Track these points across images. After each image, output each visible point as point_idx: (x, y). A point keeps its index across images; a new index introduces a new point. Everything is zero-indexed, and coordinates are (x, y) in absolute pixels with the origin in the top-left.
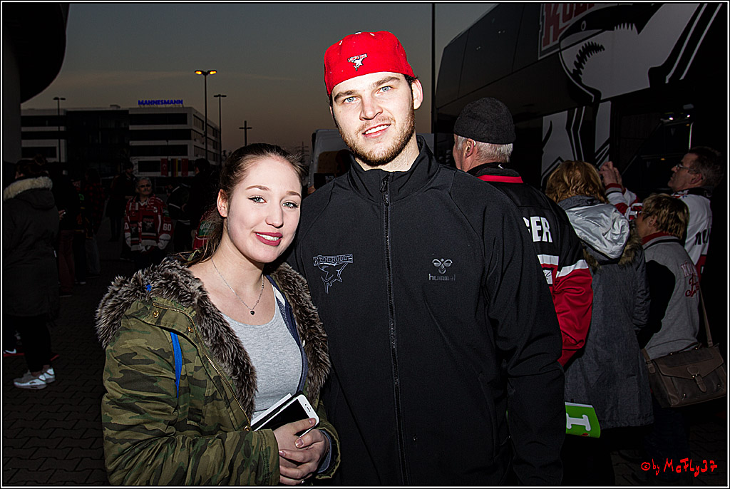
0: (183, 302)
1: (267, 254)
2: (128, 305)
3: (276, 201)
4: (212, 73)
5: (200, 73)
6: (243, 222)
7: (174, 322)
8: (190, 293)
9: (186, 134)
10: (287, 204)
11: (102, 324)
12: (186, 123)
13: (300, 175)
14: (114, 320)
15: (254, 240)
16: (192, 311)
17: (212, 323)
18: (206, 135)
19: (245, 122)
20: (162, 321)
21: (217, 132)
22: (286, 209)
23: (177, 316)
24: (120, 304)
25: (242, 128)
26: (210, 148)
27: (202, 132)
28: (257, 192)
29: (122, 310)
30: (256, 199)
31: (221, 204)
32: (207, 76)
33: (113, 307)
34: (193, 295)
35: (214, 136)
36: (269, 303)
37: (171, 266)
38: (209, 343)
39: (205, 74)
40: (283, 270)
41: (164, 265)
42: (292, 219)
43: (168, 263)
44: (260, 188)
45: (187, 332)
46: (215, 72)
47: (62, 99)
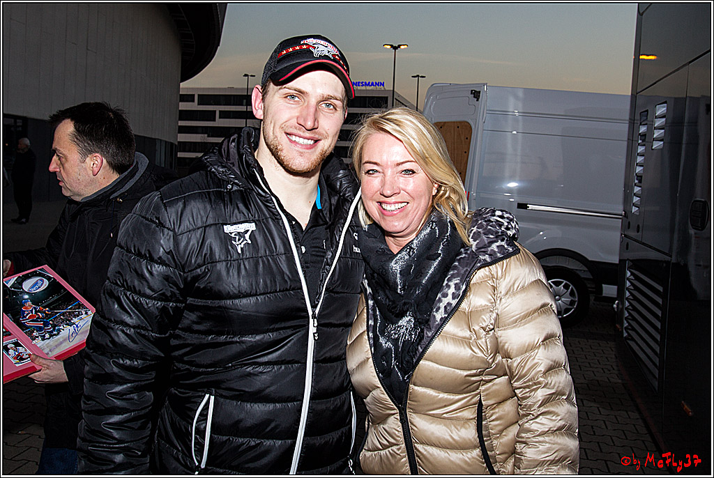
4: (402, 47)
5: (388, 47)
39: (395, 48)
47: (251, 76)
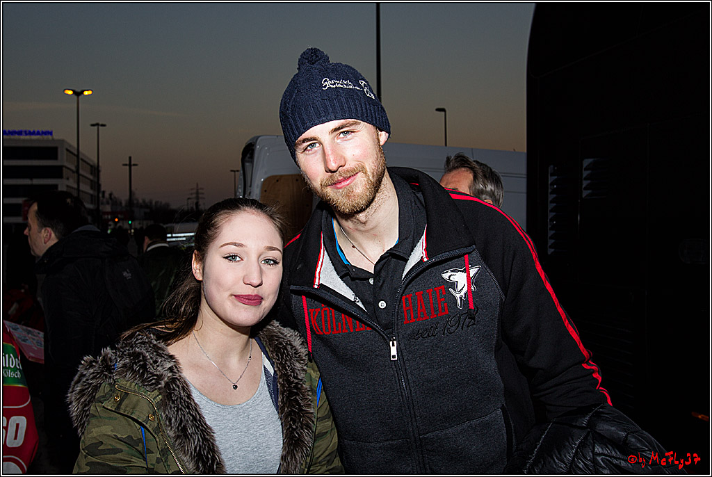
0: (146, 385)
1: (248, 315)
2: (97, 388)
3: (254, 257)
4: (86, 93)
5: (70, 92)
6: (219, 284)
7: (134, 408)
8: (156, 375)
9: (57, 172)
10: (267, 261)
12: (56, 158)
13: (280, 229)
14: (85, 407)
15: (233, 302)
16: (158, 396)
17: (177, 411)
18: (77, 171)
19: (130, 158)
20: (122, 407)
21: (95, 170)
22: (265, 267)
23: (138, 401)
24: (88, 388)
25: (126, 165)
26: (85, 188)
27: (74, 168)
28: (232, 249)
29: (92, 393)
30: (231, 258)
31: (195, 266)
32: (80, 97)
33: (82, 392)
34: (160, 377)
35: (91, 174)
38: (172, 434)
39: (78, 94)
41: (137, 340)
42: (272, 277)
43: (141, 339)
44: (235, 244)
45: (147, 420)
46: (90, 92)
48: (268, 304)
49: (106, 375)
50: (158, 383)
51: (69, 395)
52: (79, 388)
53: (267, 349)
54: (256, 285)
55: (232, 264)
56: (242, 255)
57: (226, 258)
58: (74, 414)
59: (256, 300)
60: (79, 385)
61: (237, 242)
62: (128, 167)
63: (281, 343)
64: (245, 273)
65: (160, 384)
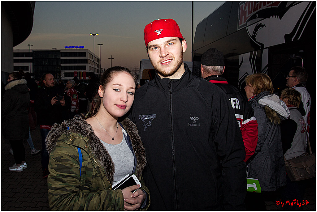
0: (83, 135)
2: (59, 136)
3: (125, 91)
5: (91, 35)
6: (110, 100)
7: (79, 143)
8: (86, 131)
9: (86, 61)
10: (129, 93)
11: (48, 144)
12: (85, 56)
14: (53, 142)
16: (87, 139)
17: (96, 144)
18: (94, 62)
19: (111, 56)
20: (74, 143)
21: (99, 60)
22: (129, 95)
23: (80, 140)
24: (56, 135)
26: (96, 67)
27: (92, 60)
28: (117, 86)
29: (57, 138)
30: (116, 90)
31: (100, 91)
32: (95, 36)
33: (53, 137)
34: (87, 131)
35: (97, 62)
36: (120, 135)
37: (78, 119)
38: (94, 153)
40: (126, 121)
41: (75, 119)
42: (131, 99)
45: (85, 147)
46: (98, 34)
47: (31, 45)
48: (127, 109)
49: (64, 131)
50: (87, 134)
51: (47, 138)
52: (52, 135)
53: (124, 126)
54: (125, 101)
55: (116, 92)
56: (121, 89)
57: (114, 90)
58: (48, 145)
59: (124, 107)
60: (52, 134)
61: (120, 84)
62: (110, 59)
63: (129, 124)
64: (121, 97)
65: (88, 134)
